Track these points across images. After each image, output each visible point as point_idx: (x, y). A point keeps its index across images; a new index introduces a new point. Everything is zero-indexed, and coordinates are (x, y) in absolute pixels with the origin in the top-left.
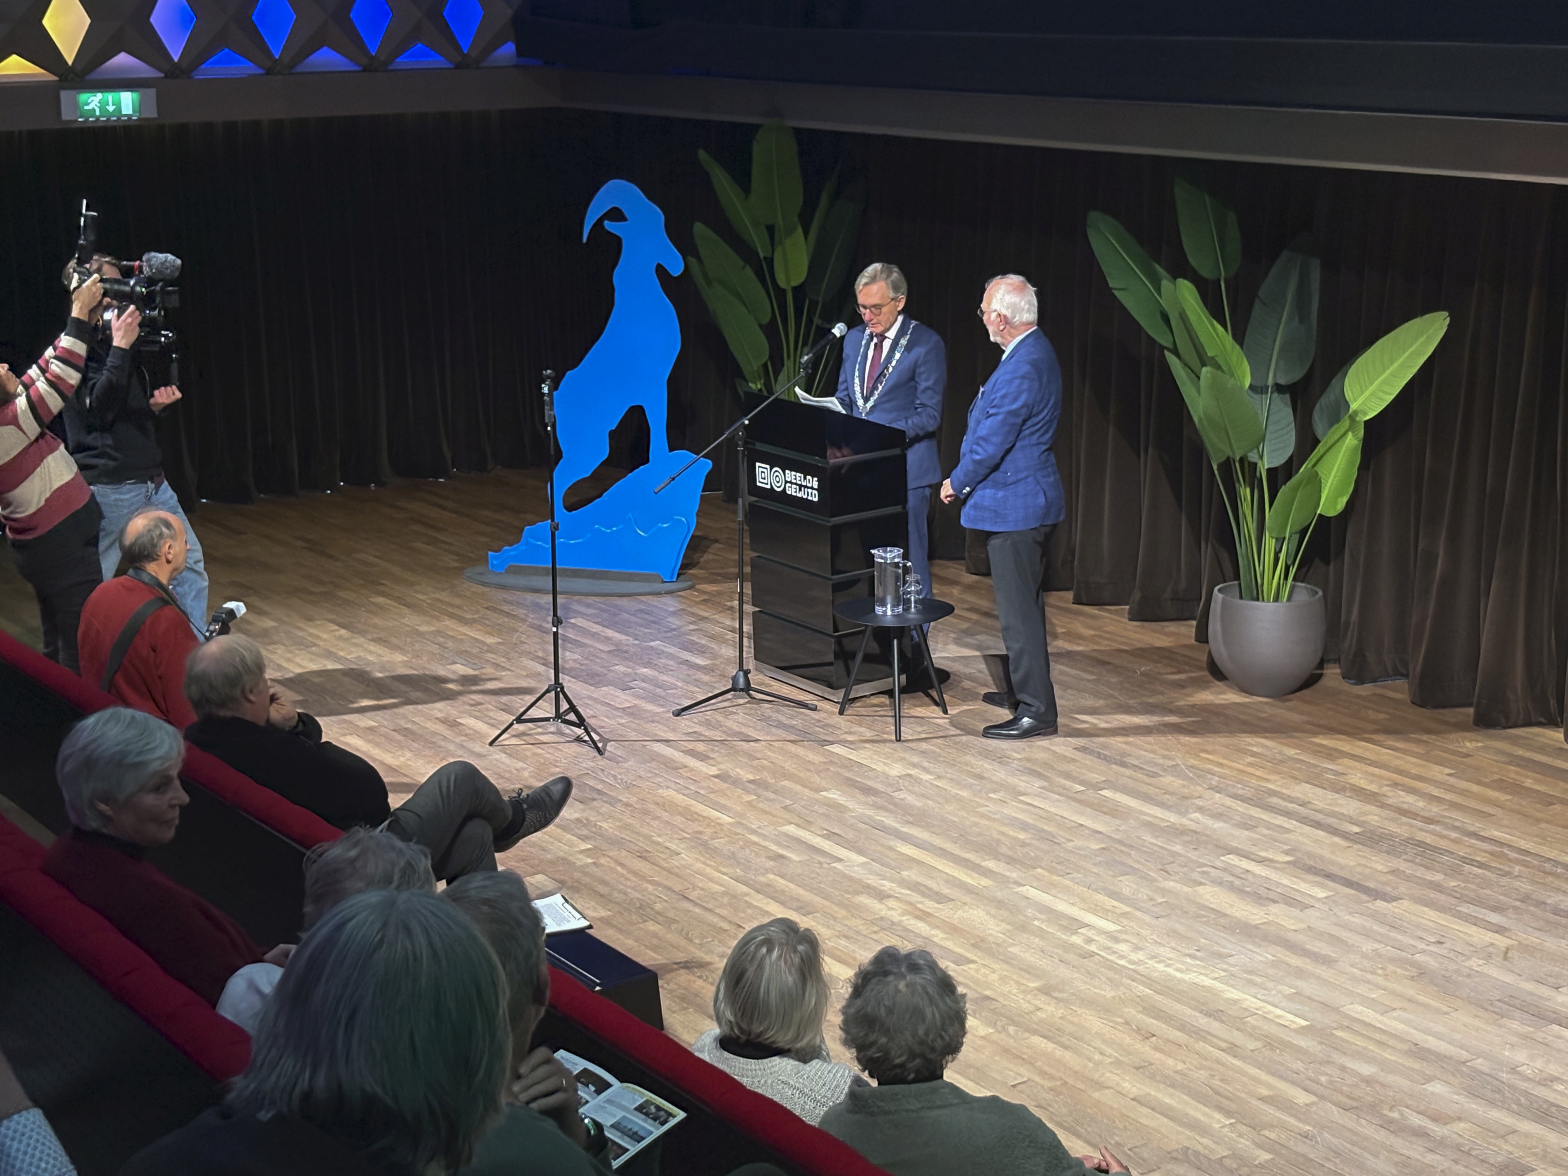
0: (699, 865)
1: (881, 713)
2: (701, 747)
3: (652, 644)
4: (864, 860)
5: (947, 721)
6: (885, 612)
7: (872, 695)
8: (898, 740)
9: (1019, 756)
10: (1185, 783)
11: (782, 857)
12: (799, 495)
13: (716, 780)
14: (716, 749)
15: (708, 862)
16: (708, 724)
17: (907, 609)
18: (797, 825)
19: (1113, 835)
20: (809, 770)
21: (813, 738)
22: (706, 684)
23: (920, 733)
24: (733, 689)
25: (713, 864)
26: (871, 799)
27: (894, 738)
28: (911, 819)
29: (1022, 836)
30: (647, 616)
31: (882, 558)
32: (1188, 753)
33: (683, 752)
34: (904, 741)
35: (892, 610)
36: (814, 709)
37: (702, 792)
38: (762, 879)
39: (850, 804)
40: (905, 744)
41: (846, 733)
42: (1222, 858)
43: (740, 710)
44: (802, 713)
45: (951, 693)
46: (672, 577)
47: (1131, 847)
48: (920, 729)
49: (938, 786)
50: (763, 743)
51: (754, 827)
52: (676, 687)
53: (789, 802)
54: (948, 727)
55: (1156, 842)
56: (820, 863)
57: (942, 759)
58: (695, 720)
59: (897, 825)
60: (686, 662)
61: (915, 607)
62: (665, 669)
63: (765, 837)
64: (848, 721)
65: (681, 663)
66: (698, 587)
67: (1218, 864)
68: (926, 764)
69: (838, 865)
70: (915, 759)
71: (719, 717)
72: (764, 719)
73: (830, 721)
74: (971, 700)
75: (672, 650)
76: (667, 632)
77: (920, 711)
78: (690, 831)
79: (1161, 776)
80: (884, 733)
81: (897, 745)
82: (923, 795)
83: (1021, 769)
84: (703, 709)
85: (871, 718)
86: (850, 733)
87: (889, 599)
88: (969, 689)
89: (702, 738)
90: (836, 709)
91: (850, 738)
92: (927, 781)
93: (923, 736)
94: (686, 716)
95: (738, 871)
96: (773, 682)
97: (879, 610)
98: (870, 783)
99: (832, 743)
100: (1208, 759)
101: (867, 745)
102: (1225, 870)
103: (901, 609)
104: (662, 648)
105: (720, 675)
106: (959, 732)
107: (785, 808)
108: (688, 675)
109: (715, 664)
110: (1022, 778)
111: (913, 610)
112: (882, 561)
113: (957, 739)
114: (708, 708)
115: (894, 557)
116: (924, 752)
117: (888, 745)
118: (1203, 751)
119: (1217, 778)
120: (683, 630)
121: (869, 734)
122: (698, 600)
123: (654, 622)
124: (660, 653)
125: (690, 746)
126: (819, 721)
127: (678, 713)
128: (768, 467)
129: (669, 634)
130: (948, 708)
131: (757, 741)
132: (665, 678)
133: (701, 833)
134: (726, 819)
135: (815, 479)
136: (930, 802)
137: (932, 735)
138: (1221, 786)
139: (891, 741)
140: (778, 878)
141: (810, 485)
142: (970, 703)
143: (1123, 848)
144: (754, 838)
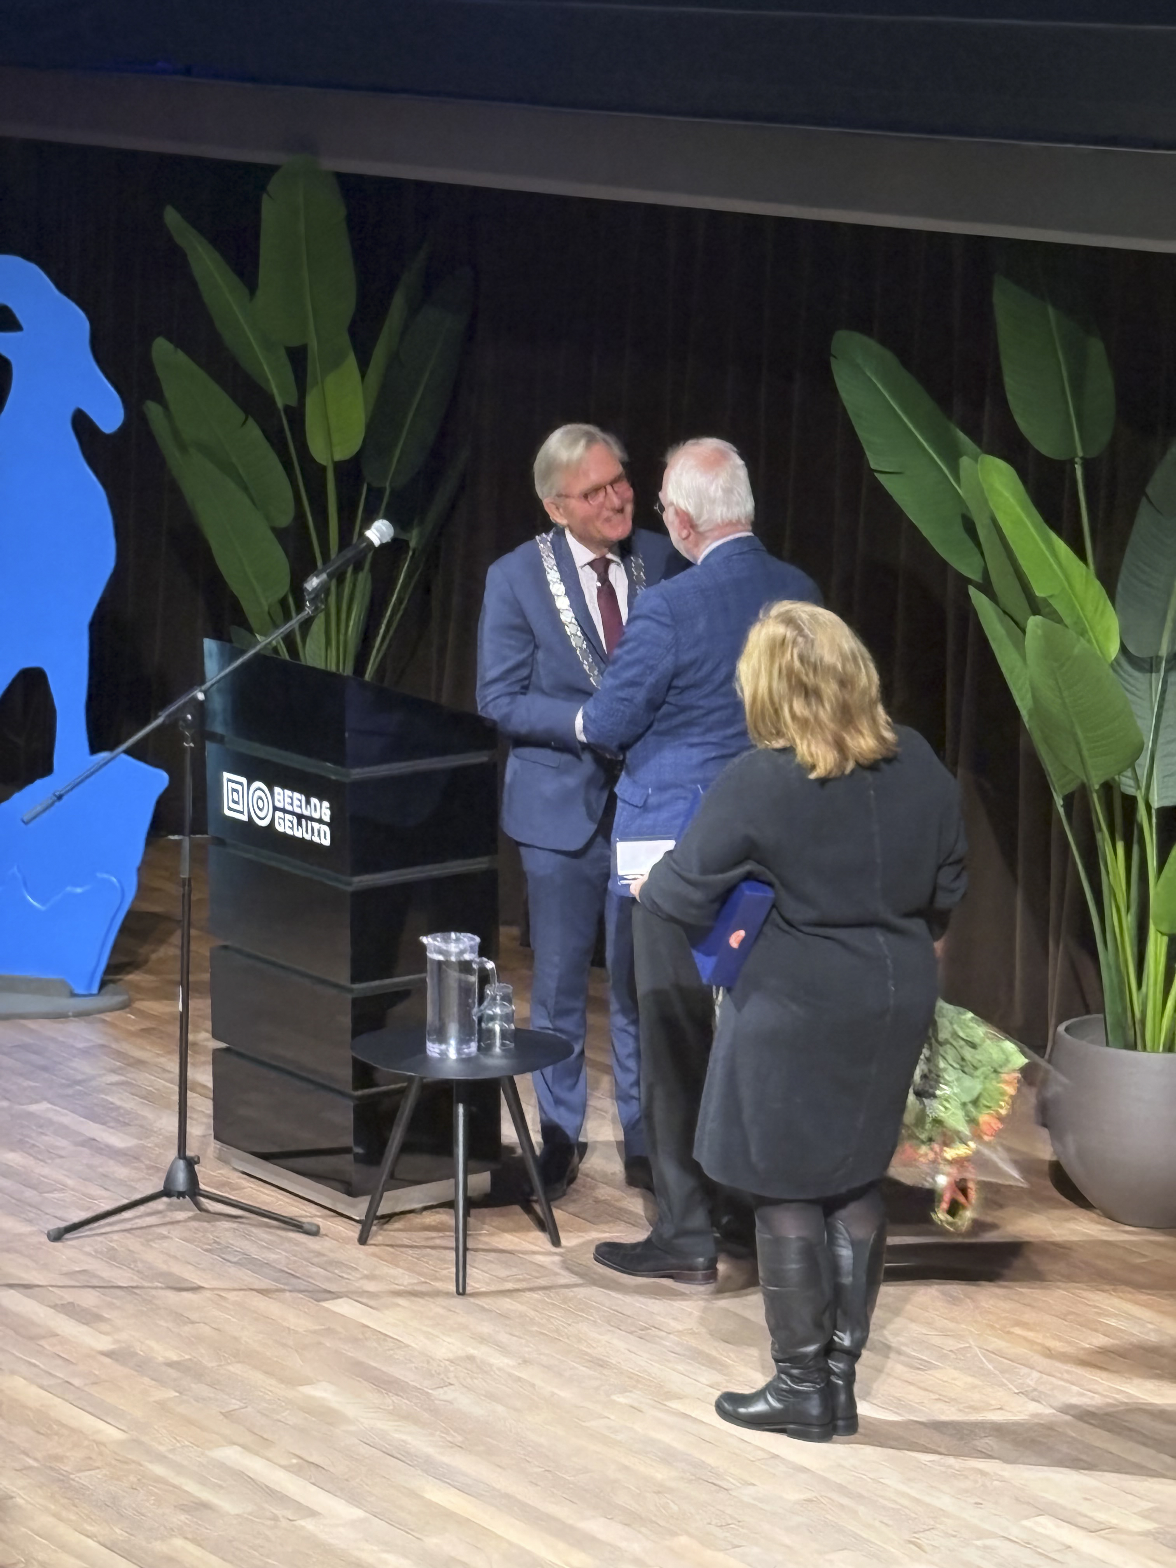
0: (46, 1520)
1: (438, 1242)
2: (89, 1299)
3: (33, 1108)
4: (357, 1513)
5: (557, 1259)
6: (444, 1054)
7: (426, 1208)
8: (461, 1291)
9: (680, 1328)
10: (977, 1382)
11: (205, 1506)
12: (298, 834)
13: (107, 1360)
14: (118, 1303)
15: (64, 1514)
16: (111, 1256)
17: (485, 1048)
18: (244, 1447)
19: (831, 1476)
20: (285, 1345)
21: (302, 1285)
22: (121, 1183)
23: (504, 1280)
24: (167, 1192)
25: (73, 1517)
26: (391, 1400)
27: (454, 1289)
28: (459, 1439)
29: (661, 1474)
30: (33, 1057)
31: (440, 952)
32: (992, 1327)
33: (54, 1307)
34: (473, 1295)
35: (459, 1051)
36: (314, 1232)
37: (77, 1382)
38: (159, 1547)
39: (350, 1411)
40: (472, 1300)
41: (366, 1277)
42: (1026, 1523)
43: (175, 1233)
44: (290, 1240)
45: (572, 1208)
46: (89, 986)
47: (859, 1497)
48: (503, 1273)
49: (519, 1379)
50: (208, 1294)
51: (162, 1449)
52: (64, 1188)
53: (235, 1404)
54: (558, 1271)
55: (909, 1491)
56: (275, 1518)
57: (535, 1328)
58: (88, 1249)
59: (430, 1450)
60: (90, 1143)
61: (503, 1045)
62: (49, 1155)
63: (179, 1469)
64: (374, 1255)
65: (83, 1144)
66: (139, 1005)
67: (1015, 1532)
68: (504, 1337)
69: (309, 1525)
70: (486, 1328)
71: (133, 1243)
72: (218, 1249)
73: (340, 1255)
74: (607, 1222)
75: (69, 1119)
76: (69, 1086)
77: (508, 1240)
78: (39, 1455)
79: (936, 1367)
80: (436, 1279)
81: (459, 1301)
82: (491, 1396)
83: (678, 1349)
84: (108, 1229)
85: (418, 1251)
86: (371, 1277)
87: (453, 1029)
88: (605, 1202)
89: (95, 1282)
90: (354, 1232)
91: (371, 1286)
92: (499, 1369)
93: (509, 1286)
94: (72, 1242)
95: (118, 1531)
96: (246, 1182)
97: (433, 1049)
98: (396, 1372)
99: (334, 1295)
100: (1025, 1339)
101: (401, 1301)
102: (1026, 1544)
103: (473, 1046)
104: (51, 1115)
105: (149, 1167)
106: (575, 1279)
107: (226, 1415)
108: (89, 1166)
109: (144, 1147)
110: (680, 1367)
111: (497, 1050)
112: (441, 958)
113: (569, 1293)
114: (116, 1228)
115: (462, 952)
116: (504, 1316)
117: (440, 1301)
118: (1019, 1323)
119: (1035, 1375)
120: (94, 1083)
121: (406, 1280)
122: (132, 1029)
123: (45, 1069)
124: (44, 1124)
125: (68, 1296)
126: (319, 1254)
127: (58, 1236)
128: (244, 780)
129: (70, 1091)
130: (562, 1235)
131: (196, 1289)
132: (45, 1170)
133: (59, 1458)
134: (111, 1433)
135: (326, 804)
136: (500, 1409)
137: (524, 1285)
138: (1041, 1388)
139: (448, 1294)
140: (191, 1547)
141: (316, 816)
142: (605, 1227)
143: (845, 1501)
144: (159, 1470)
